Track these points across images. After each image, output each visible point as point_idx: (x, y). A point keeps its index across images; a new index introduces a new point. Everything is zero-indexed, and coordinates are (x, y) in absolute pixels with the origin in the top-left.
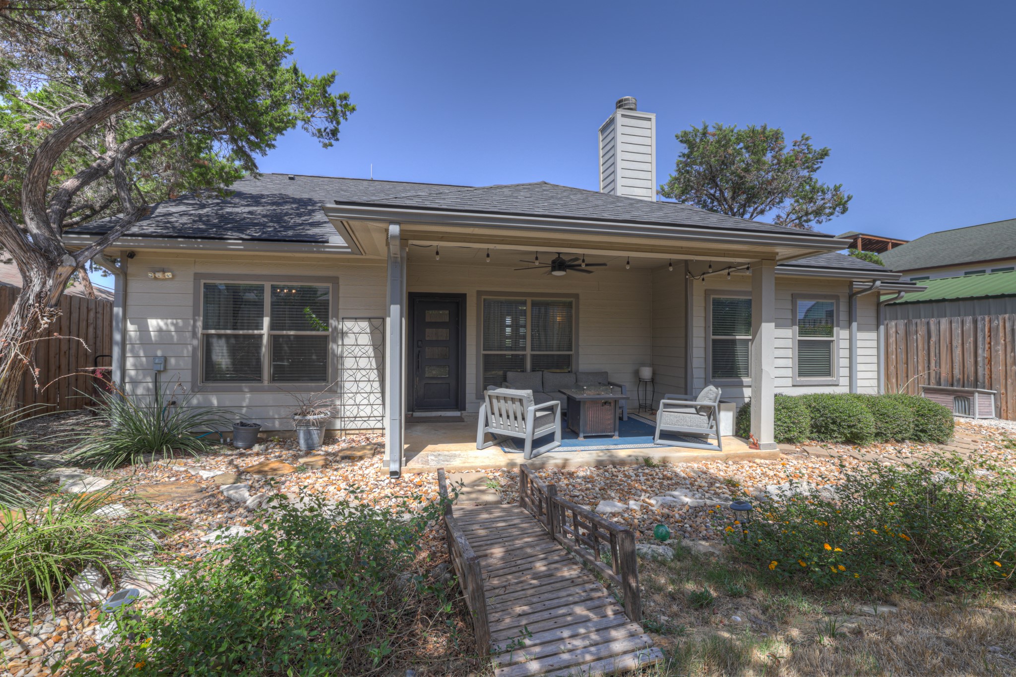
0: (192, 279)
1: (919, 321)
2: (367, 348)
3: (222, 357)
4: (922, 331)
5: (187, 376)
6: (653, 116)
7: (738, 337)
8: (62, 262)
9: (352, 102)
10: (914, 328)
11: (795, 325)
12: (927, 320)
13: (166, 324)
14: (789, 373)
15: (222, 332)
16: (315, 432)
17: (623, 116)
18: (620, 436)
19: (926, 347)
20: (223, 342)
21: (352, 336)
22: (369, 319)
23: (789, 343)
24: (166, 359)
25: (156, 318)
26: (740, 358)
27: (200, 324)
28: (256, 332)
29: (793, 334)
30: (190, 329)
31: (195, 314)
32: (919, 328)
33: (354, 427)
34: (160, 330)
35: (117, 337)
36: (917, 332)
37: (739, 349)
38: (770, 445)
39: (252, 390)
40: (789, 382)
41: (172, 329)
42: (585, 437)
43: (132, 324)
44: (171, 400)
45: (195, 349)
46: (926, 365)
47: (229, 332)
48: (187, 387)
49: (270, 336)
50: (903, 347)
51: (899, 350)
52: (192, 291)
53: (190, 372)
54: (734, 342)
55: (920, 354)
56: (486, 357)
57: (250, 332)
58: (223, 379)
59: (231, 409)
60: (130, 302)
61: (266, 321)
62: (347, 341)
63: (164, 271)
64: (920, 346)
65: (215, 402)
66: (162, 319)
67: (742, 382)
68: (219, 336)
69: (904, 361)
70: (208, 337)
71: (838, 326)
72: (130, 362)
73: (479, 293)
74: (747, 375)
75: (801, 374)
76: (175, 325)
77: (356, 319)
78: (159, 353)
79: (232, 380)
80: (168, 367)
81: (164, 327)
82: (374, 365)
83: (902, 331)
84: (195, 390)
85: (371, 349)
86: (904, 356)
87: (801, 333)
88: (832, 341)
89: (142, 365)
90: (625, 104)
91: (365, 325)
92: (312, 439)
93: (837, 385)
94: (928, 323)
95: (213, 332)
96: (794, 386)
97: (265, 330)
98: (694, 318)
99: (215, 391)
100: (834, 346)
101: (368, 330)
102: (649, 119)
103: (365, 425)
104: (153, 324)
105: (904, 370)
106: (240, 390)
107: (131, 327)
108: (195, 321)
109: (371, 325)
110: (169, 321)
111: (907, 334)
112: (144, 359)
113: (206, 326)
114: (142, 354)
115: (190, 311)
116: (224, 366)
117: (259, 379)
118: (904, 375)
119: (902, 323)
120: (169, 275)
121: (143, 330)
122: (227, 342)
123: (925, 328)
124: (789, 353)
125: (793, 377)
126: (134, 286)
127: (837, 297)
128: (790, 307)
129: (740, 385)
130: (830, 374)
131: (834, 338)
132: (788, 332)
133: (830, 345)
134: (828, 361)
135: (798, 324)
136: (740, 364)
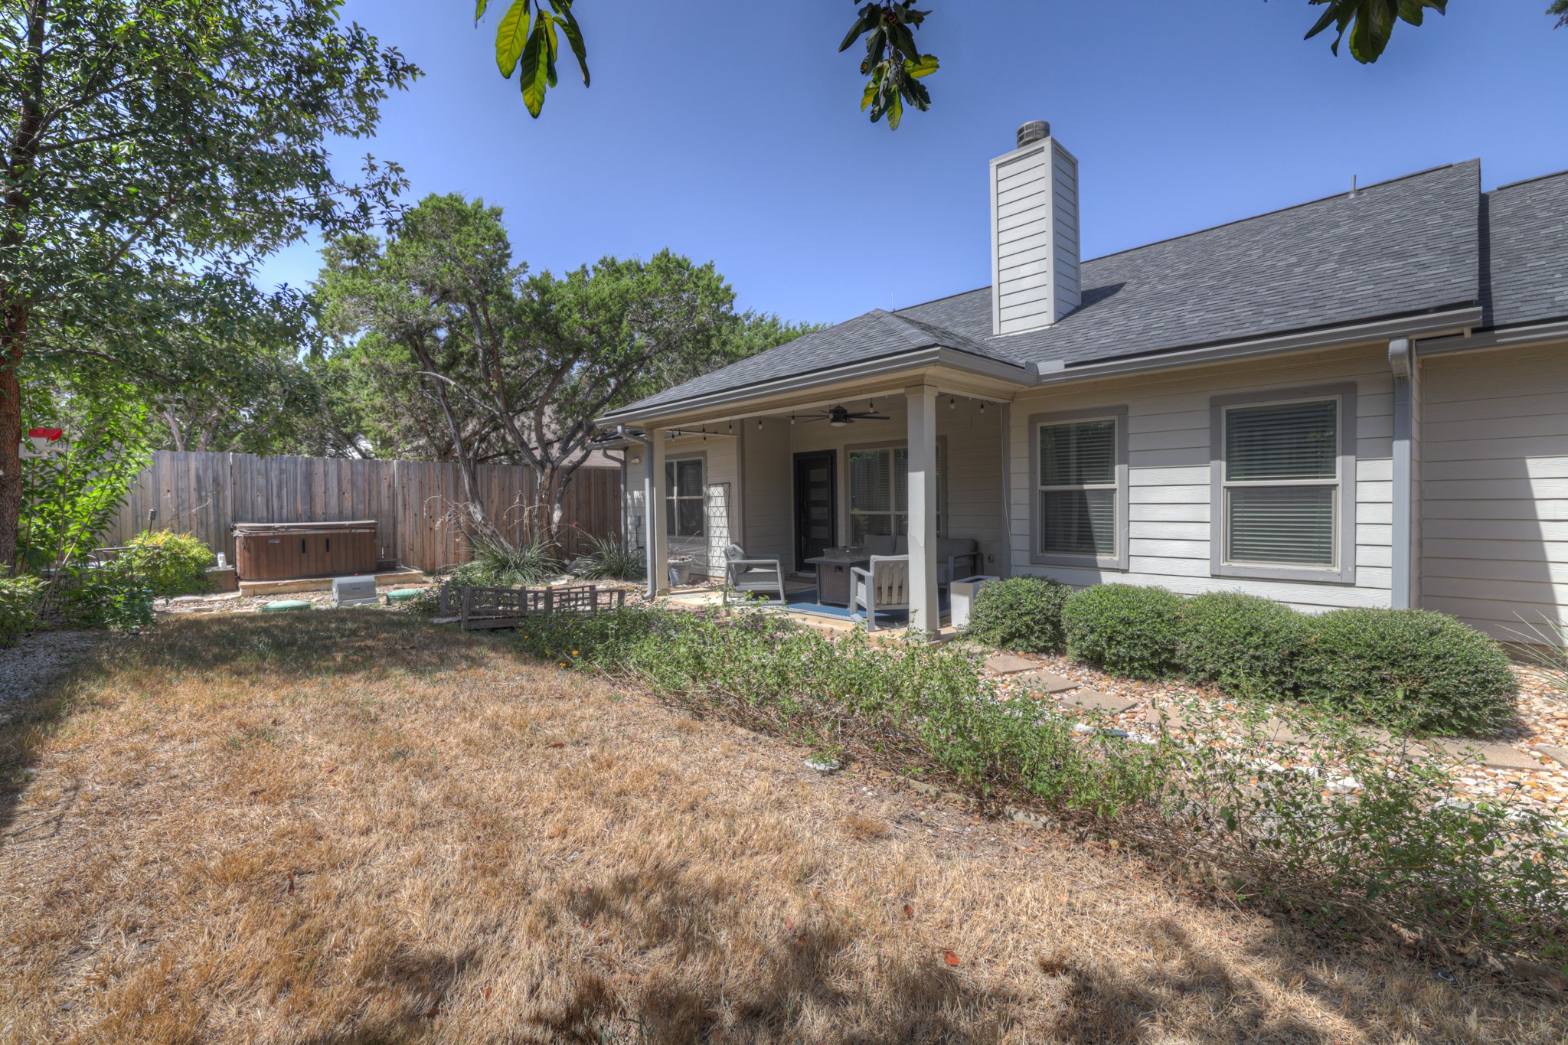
2: (721, 509)
7: (1086, 487)
11: (1219, 458)
14: (1205, 549)
17: (999, 166)
21: (715, 499)
22: (722, 484)
23: (1205, 494)
24: (639, 518)
26: (1095, 520)
29: (1215, 477)
35: (623, 504)
37: (1093, 505)
40: (1205, 568)
42: (823, 603)
44: (642, 545)
54: (1082, 493)
56: (854, 517)
60: (628, 479)
62: (712, 504)
63: (637, 458)
67: (1095, 561)
71: (1349, 452)
72: (629, 520)
74: (1110, 549)
75: (1234, 553)
77: (717, 484)
78: (638, 514)
85: (725, 509)
87: (1231, 474)
88: (1335, 486)
89: (632, 521)
91: (721, 489)
93: (1352, 585)
96: (1213, 576)
98: (1013, 461)
100: (1340, 498)
101: (725, 494)
102: (1041, 150)
104: (636, 494)
107: (628, 497)
109: (725, 489)
112: (633, 518)
114: (632, 514)
120: (638, 460)
121: (632, 498)
124: (1205, 513)
125: (1213, 560)
126: (630, 470)
127: (1350, 389)
128: (1207, 424)
129: (1094, 567)
130: (1326, 558)
131: (1338, 480)
132: (1203, 474)
133: (1329, 496)
134: (1326, 529)
135: (1224, 455)
136: (1097, 532)
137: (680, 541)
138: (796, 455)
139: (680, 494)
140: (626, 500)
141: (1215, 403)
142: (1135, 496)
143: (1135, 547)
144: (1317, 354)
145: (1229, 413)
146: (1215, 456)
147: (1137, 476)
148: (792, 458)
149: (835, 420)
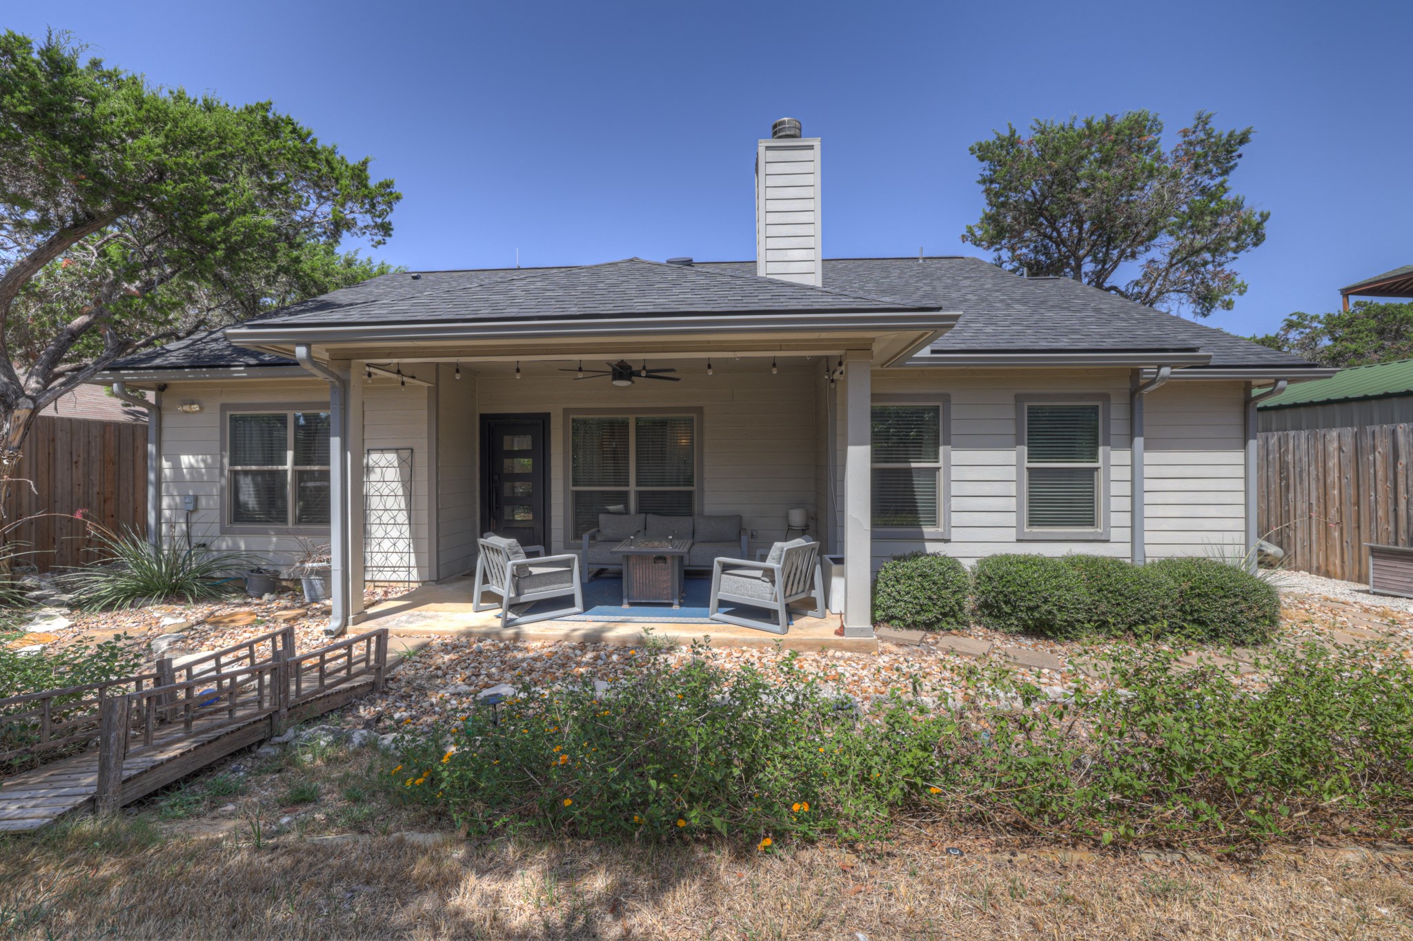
0: (218, 411)
1: (1377, 428)
2: (394, 485)
3: (249, 496)
4: (1383, 447)
5: (215, 516)
6: (817, 143)
7: (913, 465)
8: (17, 405)
9: (397, 189)
10: (1370, 441)
11: (1022, 444)
12: (1391, 427)
13: (197, 461)
14: (1012, 519)
15: (248, 468)
16: (318, 582)
17: (768, 148)
18: (681, 605)
19: (1391, 476)
20: (249, 480)
21: (378, 470)
22: (397, 450)
23: (1011, 473)
24: (196, 498)
25: (188, 454)
26: (920, 496)
27: (226, 461)
28: (280, 468)
29: (1019, 458)
30: (218, 466)
31: (223, 449)
32: (1378, 442)
33: (382, 578)
34: (191, 468)
35: (152, 476)
36: (1374, 448)
37: (918, 482)
38: (862, 630)
39: (278, 533)
40: (1012, 534)
41: (202, 465)
42: (632, 604)
43: (167, 461)
44: (202, 542)
45: (222, 489)
46: (1391, 508)
47: (254, 468)
48: (217, 527)
49: (294, 472)
50: (1351, 474)
51: (1344, 481)
52: (218, 424)
53: (218, 511)
54: (910, 470)
55: (1379, 487)
56: (577, 494)
57: (275, 467)
58: (252, 520)
59: (258, 554)
60: (165, 437)
61: (290, 455)
62: (373, 477)
63: (192, 403)
64: (1380, 474)
65: (243, 547)
66: (193, 454)
67: (922, 533)
68: (246, 473)
69: (1353, 499)
70: (235, 474)
71: (1107, 443)
72: (165, 502)
73: (566, 411)
74: (933, 522)
75: (1033, 522)
76: (204, 461)
77: (382, 450)
78: (191, 493)
79: (260, 521)
80: (199, 507)
81: (195, 465)
82: (403, 506)
83: (1348, 448)
84: (224, 532)
85: (400, 485)
86: (1352, 491)
87: (1031, 457)
89: (176, 505)
90: (780, 130)
91: (392, 457)
92: (315, 590)
93: (1108, 541)
94: (1394, 432)
95: (239, 468)
96: (1018, 541)
97: (289, 466)
98: (838, 438)
99: (243, 533)
100: (1100, 477)
101: (396, 464)
102: (811, 147)
103: (394, 577)
104: (186, 460)
105: (1354, 517)
106: (266, 533)
107: (166, 464)
108: (222, 457)
109: (399, 457)
110: (200, 457)
111: (1358, 451)
112: (178, 499)
113: (232, 463)
114: (175, 493)
115: (218, 444)
116: (250, 506)
117: (284, 520)
118: (1354, 525)
119: (1348, 432)
120: (196, 408)
121: (177, 467)
122: (253, 480)
123: (1388, 442)
124: (1012, 489)
125: (1019, 527)
126: (168, 421)
127: (1106, 397)
128: (1013, 416)
129: (921, 538)
130: (1091, 523)
131: (1100, 464)
132: (1010, 456)
133: (1092, 476)
134: (1090, 501)
135: (1026, 441)
136: (921, 506)
137: (296, 533)
138: (483, 417)
139: (296, 463)
140: (159, 471)
141: (1019, 399)
142: (955, 473)
143: (956, 519)
144: (1087, 370)
145: (1030, 408)
146: (1019, 442)
147: (958, 456)
148: (477, 419)
149: (615, 378)
